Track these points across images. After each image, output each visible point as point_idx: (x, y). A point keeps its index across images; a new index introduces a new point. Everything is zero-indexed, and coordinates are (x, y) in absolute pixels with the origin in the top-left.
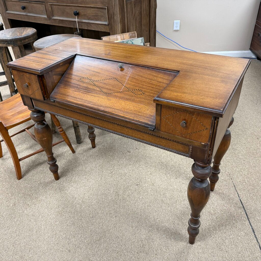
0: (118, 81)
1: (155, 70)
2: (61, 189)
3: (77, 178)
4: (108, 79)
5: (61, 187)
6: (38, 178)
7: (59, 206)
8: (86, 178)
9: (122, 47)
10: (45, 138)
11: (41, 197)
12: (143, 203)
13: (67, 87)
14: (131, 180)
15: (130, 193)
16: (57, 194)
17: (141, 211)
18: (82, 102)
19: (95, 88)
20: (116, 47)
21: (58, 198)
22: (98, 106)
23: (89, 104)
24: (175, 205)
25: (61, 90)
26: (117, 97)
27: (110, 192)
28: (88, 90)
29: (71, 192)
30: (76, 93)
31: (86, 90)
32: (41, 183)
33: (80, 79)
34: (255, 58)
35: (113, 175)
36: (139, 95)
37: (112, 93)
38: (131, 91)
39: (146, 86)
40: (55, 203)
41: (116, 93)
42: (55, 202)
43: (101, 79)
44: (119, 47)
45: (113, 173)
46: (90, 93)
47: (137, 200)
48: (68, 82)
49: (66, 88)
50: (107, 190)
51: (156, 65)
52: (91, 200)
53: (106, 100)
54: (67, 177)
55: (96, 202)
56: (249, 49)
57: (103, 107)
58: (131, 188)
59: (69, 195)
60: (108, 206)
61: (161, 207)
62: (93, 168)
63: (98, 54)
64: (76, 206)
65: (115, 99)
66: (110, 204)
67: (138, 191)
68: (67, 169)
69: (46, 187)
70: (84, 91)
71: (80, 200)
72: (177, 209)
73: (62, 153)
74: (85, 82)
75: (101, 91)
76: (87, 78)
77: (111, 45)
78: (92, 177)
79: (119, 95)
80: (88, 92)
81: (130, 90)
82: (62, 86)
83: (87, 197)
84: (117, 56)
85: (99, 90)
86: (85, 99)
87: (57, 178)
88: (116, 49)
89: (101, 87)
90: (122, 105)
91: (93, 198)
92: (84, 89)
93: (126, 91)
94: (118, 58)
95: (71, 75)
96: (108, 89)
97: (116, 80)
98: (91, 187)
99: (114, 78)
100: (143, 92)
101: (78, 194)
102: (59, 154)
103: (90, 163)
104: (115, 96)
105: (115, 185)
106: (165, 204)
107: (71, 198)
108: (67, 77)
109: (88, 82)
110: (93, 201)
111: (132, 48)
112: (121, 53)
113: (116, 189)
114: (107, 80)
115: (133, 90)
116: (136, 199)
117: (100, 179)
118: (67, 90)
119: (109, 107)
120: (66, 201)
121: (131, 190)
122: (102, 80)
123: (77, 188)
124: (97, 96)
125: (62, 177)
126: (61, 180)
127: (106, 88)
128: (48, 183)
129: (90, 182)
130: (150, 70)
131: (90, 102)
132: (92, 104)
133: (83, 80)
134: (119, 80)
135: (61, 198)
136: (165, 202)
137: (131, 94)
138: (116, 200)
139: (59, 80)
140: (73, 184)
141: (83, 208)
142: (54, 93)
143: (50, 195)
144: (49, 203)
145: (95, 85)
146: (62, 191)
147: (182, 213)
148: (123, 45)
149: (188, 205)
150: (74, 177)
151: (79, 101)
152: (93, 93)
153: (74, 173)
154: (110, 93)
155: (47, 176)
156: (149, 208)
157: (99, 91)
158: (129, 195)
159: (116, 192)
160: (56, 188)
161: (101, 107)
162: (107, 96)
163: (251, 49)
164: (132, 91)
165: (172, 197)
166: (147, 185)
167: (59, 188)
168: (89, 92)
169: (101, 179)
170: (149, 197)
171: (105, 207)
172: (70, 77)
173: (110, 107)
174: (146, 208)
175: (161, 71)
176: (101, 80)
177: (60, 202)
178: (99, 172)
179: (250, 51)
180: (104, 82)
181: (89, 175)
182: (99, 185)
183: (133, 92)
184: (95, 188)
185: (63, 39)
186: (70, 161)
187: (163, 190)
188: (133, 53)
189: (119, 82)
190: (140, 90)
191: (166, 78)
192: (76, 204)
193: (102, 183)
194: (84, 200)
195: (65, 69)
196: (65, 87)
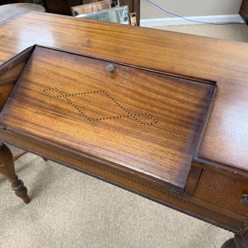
0: (108, 96)
1: (171, 77)
2: (33, 217)
3: (53, 199)
4: (91, 92)
5: (33, 214)
6: (3, 201)
7: (33, 244)
8: (64, 198)
9: (108, 29)
10: (2, 164)
11: (8, 231)
12: (142, 233)
13: (24, 105)
14: (123, 198)
15: (124, 219)
16: (29, 225)
17: (141, 244)
18: (51, 134)
19: (70, 108)
20: (98, 29)
21: (31, 232)
22: (78, 143)
23: (62, 138)
24: (182, 233)
25: (14, 111)
26: (110, 126)
27: (97, 218)
28: (58, 113)
29: (48, 221)
30: (39, 116)
31: (56, 111)
32: (7, 209)
33: (45, 91)
34: (245, 23)
35: (99, 192)
36: (148, 124)
37: (101, 119)
38: (134, 117)
39: (158, 107)
40: (27, 240)
41: (107, 118)
42: (27, 238)
43: (79, 92)
44: (103, 29)
45: (99, 188)
46: (63, 117)
47: (133, 229)
48: (25, 95)
49: (21, 108)
50: (94, 216)
51: (171, 67)
52: (74, 232)
53: (91, 133)
54: (40, 197)
55: (81, 235)
56: (239, 12)
57: (87, 146)
58: (124, 210)
59: (44, 225)
60: (97, 240)
61: (165, 237)
62: (73, 182)
63: (71, 44)
64: (55, 242)
65: (107, 131)
66: (99, 237)
67: (133, 215)
68: (38, 185)
69: (14, 214)
70: (53, 114)
71: (60, 233)
72: (185, 239)
73: (32, 161)
74: (52, 96)
75: (82, 115)
76: (56, 88)
77: (89, 26)
78: (72, 196)
79: (112, 123)
80: (58, 115)
81: (131, 115)
82: (15, 102)
83: (68, 227)
84: (102, 48)
85: (78, 112)
86: (56, 129)
87: (27, 200)
88: (98, 33)
89: (81, 107)
90: (120, 143)
91: (76, 229)
92: (51, 110)
93: (124, 116)
94: (105, 52)
95: (28, 83)
96: (93, 112)
97: (106, 94)
98: (73, 211)
99: (101, 91)
100: (154, 120)
101: (57, 224)
102: (28, 163)
103: (68, 174)
104: (107, 124)
105: (103, 207)
106: (169, 232)
107: (48, 230)
108: (23, 87)
109: (57, 97)
110: (77, 234)
111: (123, 31)
112: (108, 41)
113: (104, 214)
114: (90, 94)
115: (135, 115)
116: (131, 227)
117: (83, 199)
118: (24, 110)
119: (97, 146)
120: (42, 236)
121: (124, 213)
122: (82, 94)
123: (54, 215)
124: (74, 125)
125: (34, 198)
126: (32, 203)
127: (89, 110)
128: (15, 209)
129: (70, 204)
130: (162, 77)
131: (64, 135)
132: (68, 140)
133: (49, 92)
134: (110, 95)
135: (34, 231)
136: (169, 229)
137: (134, 122)
138: (106, 231)
139: (10, 92)
140: (48, 208)
141: (65, 245)
142: (3, 115)
143: (20, 228)
144: (19, 239)
145: (70, 103)
146: (35, 221)
147: (192, 243)
148: (107, 25)
149: (197, 232)
150: (49, 198)
151: (45, 133)
152: (68, 118)
153: (48, 191)
154: (97, 120)
155: (14, 198)
156: (150, 239)
157: (78, 114)
158: (122, 222)
159: (106, 218)
160: (27, 216)
161: (83, 145)
162: (94, 125)
163: (240, 13)
164: (136, 117)
165: (176, 220)
166: (143, 205)
167: (31, 215)
168: (60, 116)
169: (85, 199)
170: (148, 222)
171: (94, 242)
172: (28, 87)
173: (99, 147)
174: (146, 241)
175: (181, 79)
176: (79, 94)
177: (34, 238)
178: (80, 189)
179: (238, 16)
180: (86, 97)
181: (68, 194)
182: (82, 209)
183: (136, 119)
184: (77, 213)
185: (17, 11)
186: (42, 174)
187: (164, 211)
188: (127, 41)
189: (110, 98)
190: (149, 116)
191: (193, 94)
192: (55, 240)
193: (86, 206)
194: (65, 233)
195: (18, 72)
196: (20, 104)
